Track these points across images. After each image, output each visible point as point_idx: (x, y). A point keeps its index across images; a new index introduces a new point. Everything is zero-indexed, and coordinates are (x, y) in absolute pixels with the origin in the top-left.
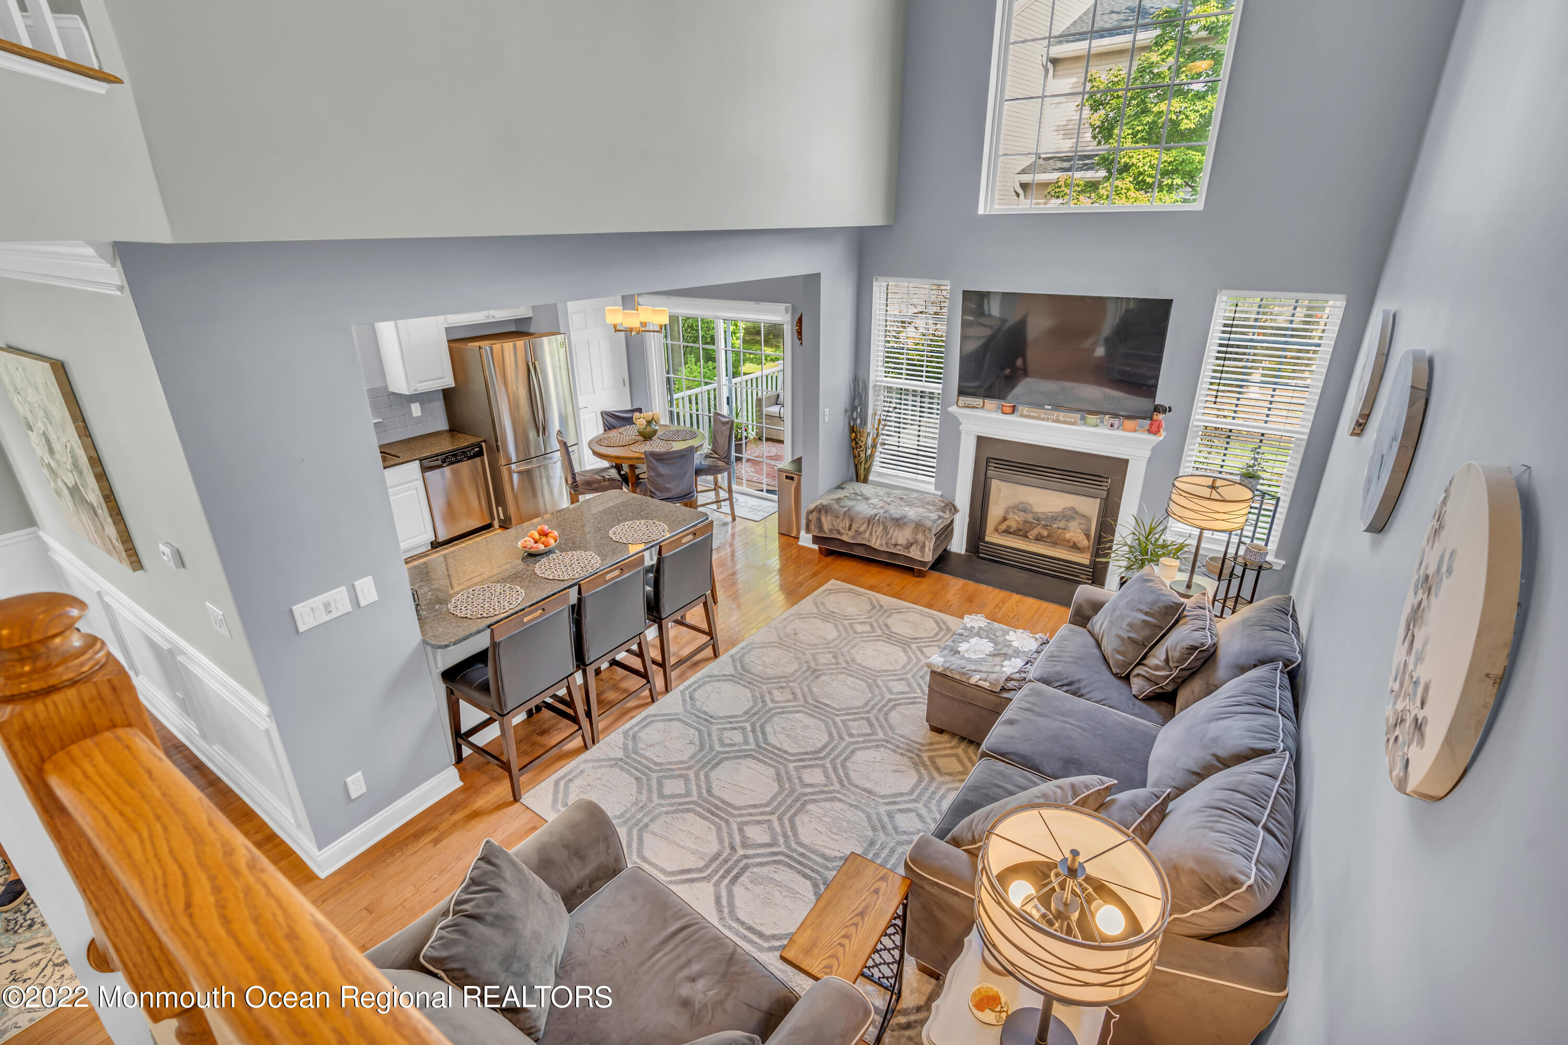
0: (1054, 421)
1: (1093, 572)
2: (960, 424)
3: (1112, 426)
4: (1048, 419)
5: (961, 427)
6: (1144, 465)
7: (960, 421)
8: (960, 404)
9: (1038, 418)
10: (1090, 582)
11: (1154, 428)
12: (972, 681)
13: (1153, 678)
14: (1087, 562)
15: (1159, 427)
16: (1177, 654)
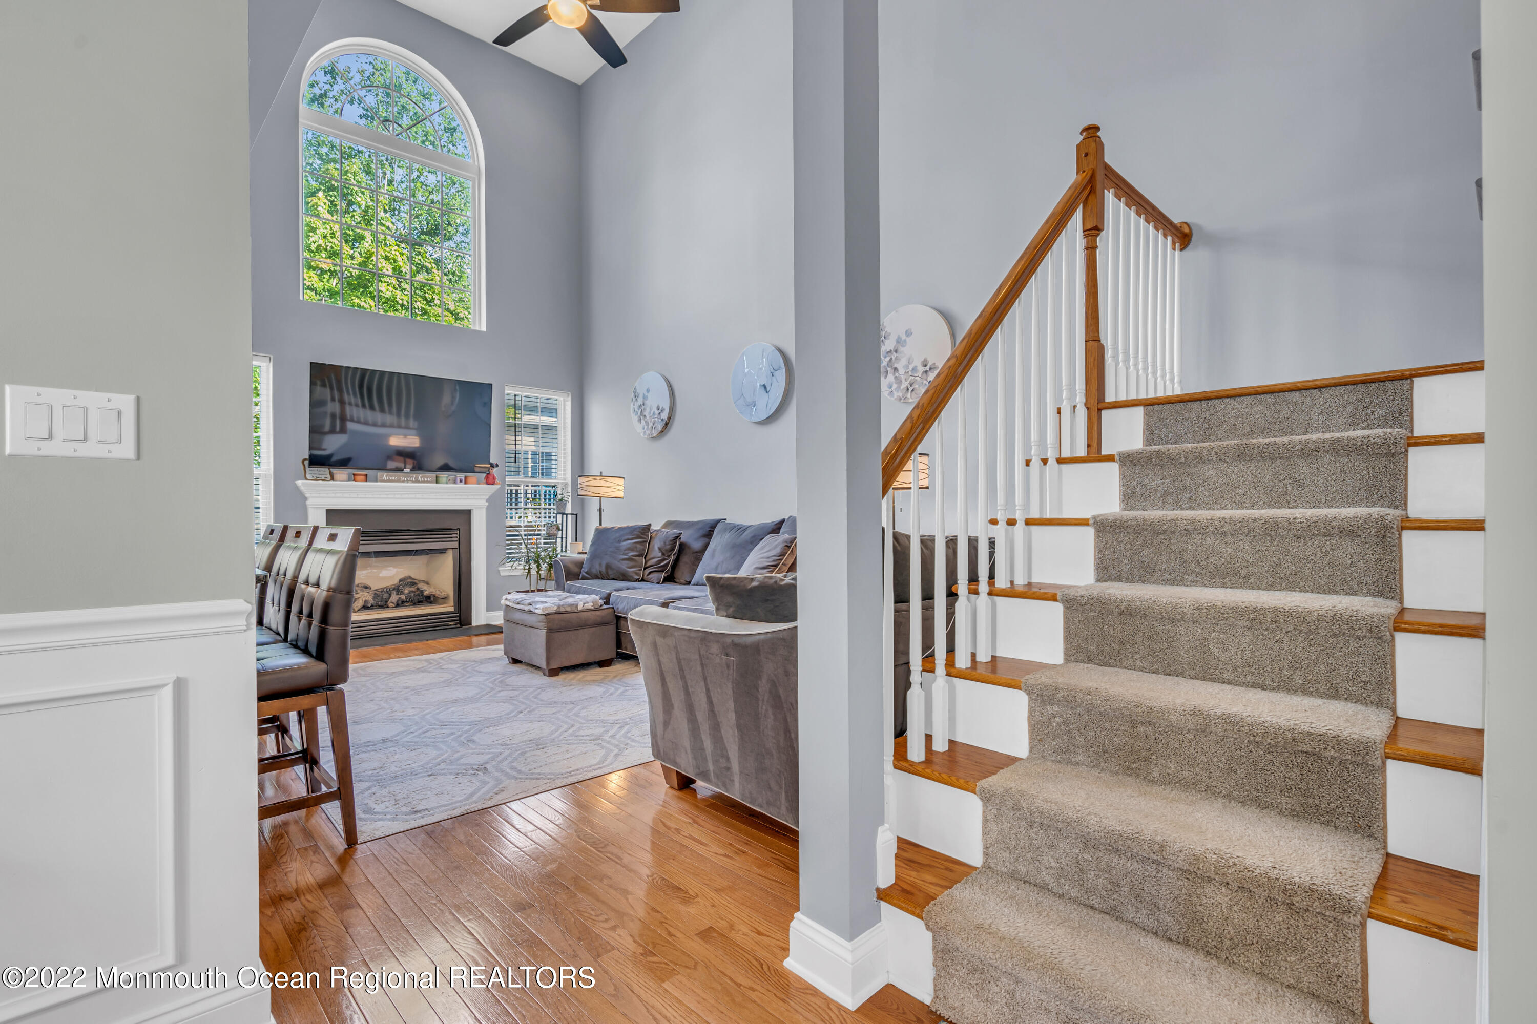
0: (413, 482)
1: (460, 616)
2: (306, 499)
3: (461, 481)
4: (408, 481)
5: (308, 503)
6: (484, 512)
7: (307, 495)
8: (308, 476)
9: (398, 481)
10: (458, 626)
11: (491, 481)
12: (580, 608)
13: (660, 569)
14: (452, 609)
15: (494, 478)
16: (668, 547)
